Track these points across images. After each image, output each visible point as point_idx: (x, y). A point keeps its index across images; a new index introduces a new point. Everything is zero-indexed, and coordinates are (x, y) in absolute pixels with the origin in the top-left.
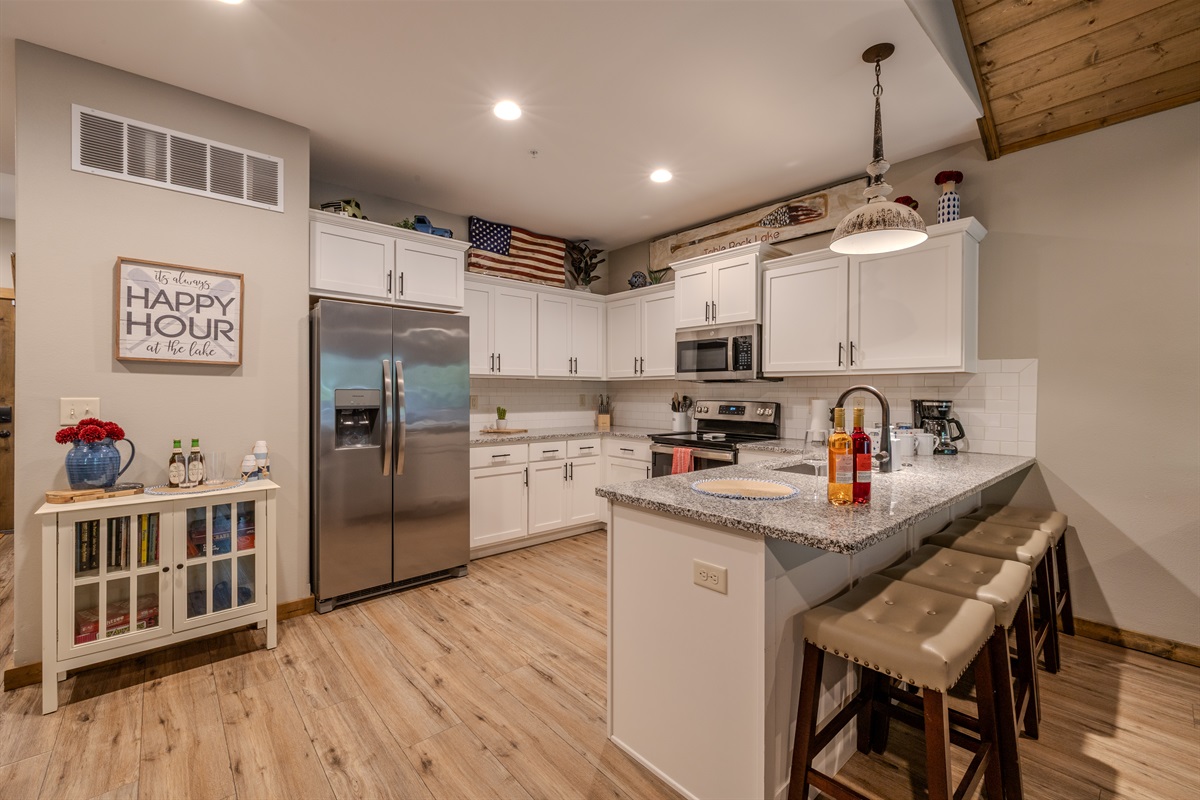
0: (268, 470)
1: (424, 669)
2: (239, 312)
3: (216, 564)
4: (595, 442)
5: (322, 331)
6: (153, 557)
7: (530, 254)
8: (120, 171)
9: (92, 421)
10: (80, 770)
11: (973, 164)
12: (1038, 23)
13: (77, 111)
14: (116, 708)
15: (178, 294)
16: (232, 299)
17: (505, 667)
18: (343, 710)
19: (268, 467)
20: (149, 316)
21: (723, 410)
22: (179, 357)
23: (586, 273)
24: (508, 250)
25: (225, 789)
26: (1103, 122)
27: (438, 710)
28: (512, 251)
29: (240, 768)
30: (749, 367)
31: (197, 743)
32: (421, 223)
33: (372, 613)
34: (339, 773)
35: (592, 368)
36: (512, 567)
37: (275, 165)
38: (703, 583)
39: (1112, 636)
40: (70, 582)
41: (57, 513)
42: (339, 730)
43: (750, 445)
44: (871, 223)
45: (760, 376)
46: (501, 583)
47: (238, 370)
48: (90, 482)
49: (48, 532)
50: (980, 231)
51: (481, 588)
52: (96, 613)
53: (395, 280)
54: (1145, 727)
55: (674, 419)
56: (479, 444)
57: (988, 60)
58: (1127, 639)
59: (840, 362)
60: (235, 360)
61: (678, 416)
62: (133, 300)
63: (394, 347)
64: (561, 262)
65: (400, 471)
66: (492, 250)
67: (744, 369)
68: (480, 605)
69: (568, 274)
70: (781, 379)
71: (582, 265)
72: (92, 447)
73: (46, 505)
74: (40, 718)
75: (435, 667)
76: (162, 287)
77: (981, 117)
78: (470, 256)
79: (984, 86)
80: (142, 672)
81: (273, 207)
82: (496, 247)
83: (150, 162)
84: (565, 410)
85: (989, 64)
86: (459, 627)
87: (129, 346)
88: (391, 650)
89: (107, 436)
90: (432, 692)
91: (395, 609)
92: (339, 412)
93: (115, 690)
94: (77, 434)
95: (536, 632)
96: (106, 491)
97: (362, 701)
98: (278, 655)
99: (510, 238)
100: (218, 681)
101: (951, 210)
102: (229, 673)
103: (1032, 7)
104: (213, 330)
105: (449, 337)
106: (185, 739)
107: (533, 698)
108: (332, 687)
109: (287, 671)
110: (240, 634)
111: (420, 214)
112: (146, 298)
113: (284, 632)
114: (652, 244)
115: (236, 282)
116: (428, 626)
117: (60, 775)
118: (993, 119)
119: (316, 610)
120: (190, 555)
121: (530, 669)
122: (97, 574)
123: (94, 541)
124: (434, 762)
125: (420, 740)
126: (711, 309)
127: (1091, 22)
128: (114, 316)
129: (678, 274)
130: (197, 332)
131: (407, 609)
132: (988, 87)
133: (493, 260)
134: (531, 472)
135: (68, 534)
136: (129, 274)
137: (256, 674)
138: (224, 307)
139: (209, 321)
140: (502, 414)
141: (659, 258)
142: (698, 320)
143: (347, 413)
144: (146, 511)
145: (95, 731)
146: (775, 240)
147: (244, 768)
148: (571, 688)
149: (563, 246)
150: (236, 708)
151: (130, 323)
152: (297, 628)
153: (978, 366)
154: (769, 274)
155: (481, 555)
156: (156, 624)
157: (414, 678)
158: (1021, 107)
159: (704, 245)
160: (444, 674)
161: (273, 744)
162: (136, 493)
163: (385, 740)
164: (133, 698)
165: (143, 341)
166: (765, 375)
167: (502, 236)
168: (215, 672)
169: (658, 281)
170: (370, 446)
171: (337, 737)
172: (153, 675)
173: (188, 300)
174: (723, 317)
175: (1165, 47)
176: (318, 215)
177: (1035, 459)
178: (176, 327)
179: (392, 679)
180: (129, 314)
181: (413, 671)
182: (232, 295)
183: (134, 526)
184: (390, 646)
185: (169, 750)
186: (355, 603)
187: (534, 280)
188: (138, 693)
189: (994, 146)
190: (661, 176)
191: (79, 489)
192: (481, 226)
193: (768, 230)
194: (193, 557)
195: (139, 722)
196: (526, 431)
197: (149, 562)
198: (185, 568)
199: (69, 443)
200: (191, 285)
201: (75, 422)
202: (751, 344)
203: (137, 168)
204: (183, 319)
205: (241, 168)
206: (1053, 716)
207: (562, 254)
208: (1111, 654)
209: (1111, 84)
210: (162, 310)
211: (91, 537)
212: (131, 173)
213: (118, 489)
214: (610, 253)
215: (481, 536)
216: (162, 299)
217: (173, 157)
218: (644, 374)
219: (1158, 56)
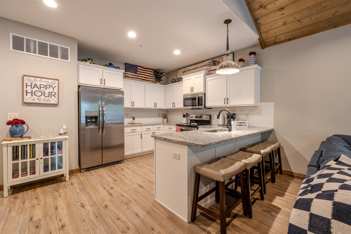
0: (66, 133)
1: (109, 185)
2: (58, 90)
3: (52, 158)
4: (161, 126)
5: (82, 95)
6: (34, 156)
7: (143, 73)
8: (23, 51)
9: (16, 119)
10: (14, 209)
11: (258, 50)
12: (270, 14)
13: (11, 34)
14: (24, 196)
15: (40, 85)
16: (56, 86)
17: (130, 184)
18: (86, 195)
19: (66, 132)
20: (32, 91)
21: (196, 117)
22: (41, 102)
23: (159, 79)
24: (137, 72)
25: (53, 213)
26: (289, 40)
27: (111, 194)
28: (138, 73)
29: (57, 208)
30: (202, 105)
31: (46, 203)
32: (110, 65)
33: (96, 172)
34: (83, 209)
35: (161, 106)
36: (137, 160)
37: (67, 49)
38: (175, 157)
39: (291, 174)
40: (11, 162)
41: (7, 144)
42: (84, 199)
43: (201, 126)
44: (225, 66)
45: (205, 107)
46: (133, 164)
47: (58, 105)
48: (16, 136)
49: (5, 149)
50: (260, 68)
51: (127, 166)
52: (18, 171)
53: (102, 81)
54: (291, 194)
55: (183, 120)
56: (127, 126)
57: (259, 23)
58: (295, 175)
59: (225, 103)
60: (57, 103)
61: (185, 119)
62: (28, 86)
63: (102, 100)
64: (152, 76)
65: (104, 134)
66: (132, 72)
67: (201, 106)
68: (126, 170)
69: (154, 79)
70: (211, 108)
71: (158, 76)
72: (17, 126)
73: (4, 142)
74: (3, 198)
75: (111, 185)
76: (36, 83)
77: (259, 38)
78: (125, 74)
79: (259, 30)
80: (31, 187)
81: (67, 61)
82: (133, 71)
83: (32, 48)
84: (154, 117)
85: (259, 24)
86: (120, 175)
87: (27, 99)
88: (100, 181)
89: (21, 123)
90: (110, 190)
91: (102, 171)
92: (86, 117)
93: (24, 191)
94: (12, 123)
95: (140, 176)
96: (20, 138)
97: (91, 193)
98: (69, 183)
99: (137, 69)
100: (52, 189)
101: (253, 62)
102: (55, 187)
103: (268, 10)
104: (50, 94)
105: (118, 97)
106: (43, 202)
107: (137, 191)
108: (83, 189)
109: (71, 186)
110: (59, 178)
111: (110, 62)
112: (31, 86)
113: (71, 177)
114: (178, 71)
115: (57, 81)
116: (111, 175)
117: (9, 210)
118: (262, 38)
119: (80, 172)
120: (44, 156)
121: (137, 185)
122: (19, 160)
123: (17, 152)
124: (108, 206)
125: (105, 201)
126: (192, 89)
127: (283, 14)
128: (22, 90)
129: (184, 79)
130: (46, 95)
131: (106, 171)
132: (260, 30)
133: (132, 75)
134: (143, 134)
135: (10, 149)
136: (26, 79)
137: (63, 187)
138: (54, 88)
139: (49, 92)
140: (134, 119)
141: (180, 74)
142: (189, 92)
143: (89, 118)
144: (32, 143)
145: (18, 201)
146: (210, 70)
147: (58, 208)
148: (147, 189)
149: (153, 71)
150: (57, 195)
151: (27, 93)
152: (75, 176)
153: (259, 104)
154: (207, 79)
155: (128, 157)
156: (35, 174)
157: (106, 187)
158: (269, 35)
159: (191, 71)
160: (114, 186)
161: (66, 202)
162: (29, 139)
163: (96, 201)
164: (29, 193)
165: (31, 97)
166: (206, 107)
167: (135, 68)
168: (51, 187)
169: (179, 81)
170: (95, 127)
171: (83, 201)
172: (34, 188)
173: (43, 86)
174: (196, 91)
175: (301, 21)
176: (80, 63)
177: (273, 129)
178: (40, 94)
179: (100, 188)
180: (27, 90)
181: (105, 186)
182: (56, 85)
183: (28, 147)
184: (100, 180)
185: (38, 204)
186: (92, 170)
187: (144, 81)
188: (30, 192)
189: (263, 45)
190: (177, 52)
191: (13, 137)
192: (129, 66)
193: (208, 67)
194: (45, 156)
195: (30, 199)
196: (141, 123)
197: (33, 157)
198: (43, 159)
199: (10, 125)
200: (44, 82)
201: (12, 120)
202: (202, 99)
203: (28, 50)
204: (42, 91)
205: (58, 50)
206: (269, 193)
207: (153, 73)
208: (289, 178)
209: (290, 30)
210: (36, 89)
211: (16, 150)
212: (27, 51)
213: (24, 138)
214: (167, 73)
215: (128, 152)
216: (36, 86)
217: (38, 47)
218: (175, 107)
219: (300, 23)
